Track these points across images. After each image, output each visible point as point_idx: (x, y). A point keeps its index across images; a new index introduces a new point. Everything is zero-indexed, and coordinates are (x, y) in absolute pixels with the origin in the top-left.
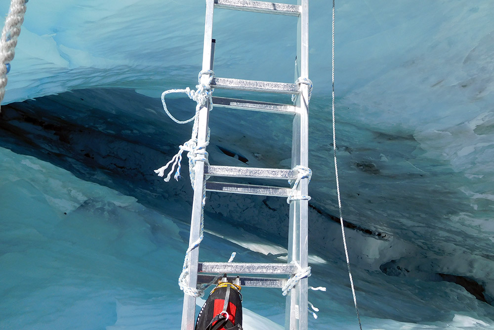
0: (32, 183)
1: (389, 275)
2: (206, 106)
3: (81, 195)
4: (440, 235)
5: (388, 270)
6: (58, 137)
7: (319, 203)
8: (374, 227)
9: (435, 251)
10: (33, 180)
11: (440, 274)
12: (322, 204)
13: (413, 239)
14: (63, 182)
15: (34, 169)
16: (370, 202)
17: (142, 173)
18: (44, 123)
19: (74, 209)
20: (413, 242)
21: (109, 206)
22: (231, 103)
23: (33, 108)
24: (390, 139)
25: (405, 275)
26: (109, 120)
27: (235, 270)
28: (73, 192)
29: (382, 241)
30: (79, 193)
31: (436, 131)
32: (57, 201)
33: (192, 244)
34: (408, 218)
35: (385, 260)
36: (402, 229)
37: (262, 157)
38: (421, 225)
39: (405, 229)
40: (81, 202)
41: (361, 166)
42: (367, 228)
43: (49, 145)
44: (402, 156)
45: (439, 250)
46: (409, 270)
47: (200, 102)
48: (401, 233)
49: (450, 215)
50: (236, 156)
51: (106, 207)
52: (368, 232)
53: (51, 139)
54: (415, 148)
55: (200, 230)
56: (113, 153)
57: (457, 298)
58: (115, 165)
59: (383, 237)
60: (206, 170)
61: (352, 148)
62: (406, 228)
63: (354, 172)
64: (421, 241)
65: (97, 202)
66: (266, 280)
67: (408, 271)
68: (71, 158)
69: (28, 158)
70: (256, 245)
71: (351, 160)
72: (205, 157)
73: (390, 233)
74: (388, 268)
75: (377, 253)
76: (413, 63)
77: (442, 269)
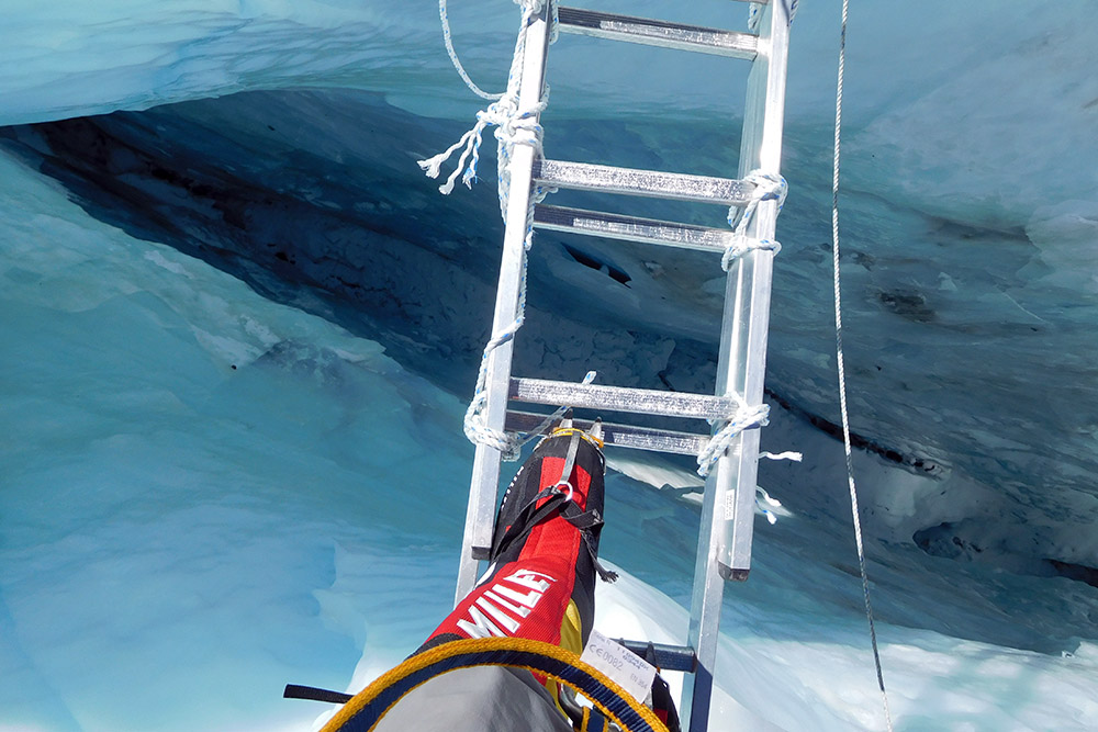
0: (166, 300)
1: (933, 554)
2: (541, 15)
3: (267, 331)
4: (1064, 473)
5: (932, 544)
6: (221, 213)
7: (786, 385)
8: (910, 446)
9: (1047, 510)
10: (168, 295)
11: (1053, 562)
12: (793, 388)
13: (998, 480)
14: (230, 302)
15: (170, 272)
16: (904, 386)
17: (396, 299)
18: (192, 181)
19: (252, 359)
20: (997, 486)
21: (325, 357)
22: (603, 24)
23: (169, 146)
24: (967, 237)
25: (970, 559)
26: (328, 177)
27: (593, 400)
28: (251, 325)
29: (924, 479)
30: (262, 327)
31: (1082, 220)
32: (216, 340)
33: (497, 333)
34: (992, 430)
35: (928, 522)
36: (976, 454)
37: (663, 271)
38: (1023, 447)
39: (981, 455)
40: (267, 345)
41: (890, 300)
42: (892, 447)
43: (202, 231)
44: (992, 280)
45: (1059, 507)
46: (980, 547)
47: (529, 7)
48: (969, 462)
49: (1093, 427)
50: (605, 268)
51: (319, 360)
52: (894, 457)
53: (206, 217)
54: (1025, 260)
55: (517, 307)
56: (337, 253)
57: (1089, 616)
58: (339, 279)
59: (927, 470)
60: (536, 171)
61: (873, 255)
62: (984, 453)
63: (874, 314)
64: (1016, 483)
65: (300, 347)
66: (661, 435)
67: (979, 551)
68: (248, 259)
69: (158, 248)
70: (638, 465)
71: (869, 286)
72: (537, 136)
73: (945, 463)
74: (931, 538)
75: (911, 503)
76: (1045, 43)
77: (1060, 550)
